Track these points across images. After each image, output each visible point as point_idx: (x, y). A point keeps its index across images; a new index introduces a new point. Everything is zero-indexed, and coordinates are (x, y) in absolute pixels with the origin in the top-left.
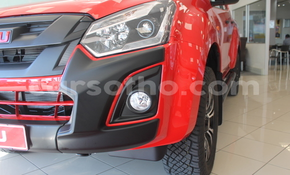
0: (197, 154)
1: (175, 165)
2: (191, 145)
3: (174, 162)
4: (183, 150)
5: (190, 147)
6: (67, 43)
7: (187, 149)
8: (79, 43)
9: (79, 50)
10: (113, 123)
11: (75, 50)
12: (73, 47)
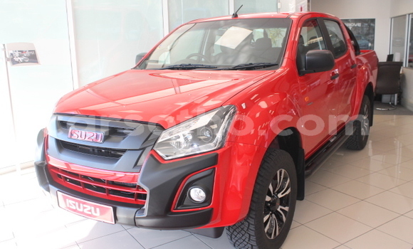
0: (253, 234)
1: (237, 241)
2: (249, 226)
3: (236, 239)
4: (242, 229)
5: (248, 228)
6: (143, 149)
7: (245, 229)
8: (152, 149)
9: (152, 155)
10: (176, 209)
11: (148, 155)
12: (148, 151)
